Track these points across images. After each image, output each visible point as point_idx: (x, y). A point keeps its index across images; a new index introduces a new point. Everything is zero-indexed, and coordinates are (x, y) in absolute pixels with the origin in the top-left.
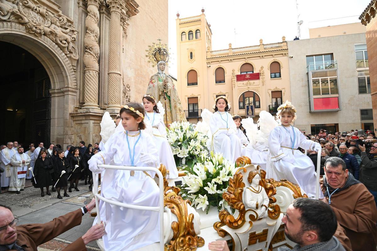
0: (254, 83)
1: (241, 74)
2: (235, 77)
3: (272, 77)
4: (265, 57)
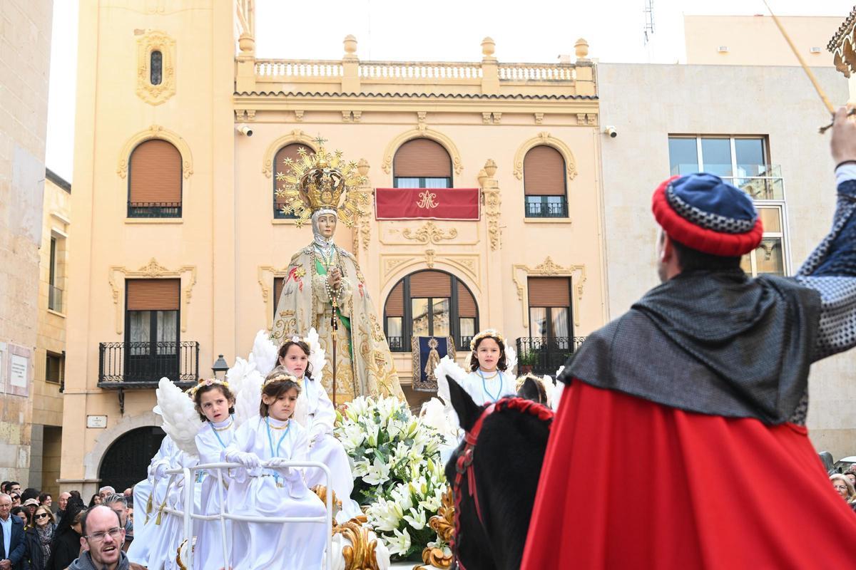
0: (454, 232)
1: (395, 184)
2: (372, 199)
3: (532, 211)
4: (505, 120)
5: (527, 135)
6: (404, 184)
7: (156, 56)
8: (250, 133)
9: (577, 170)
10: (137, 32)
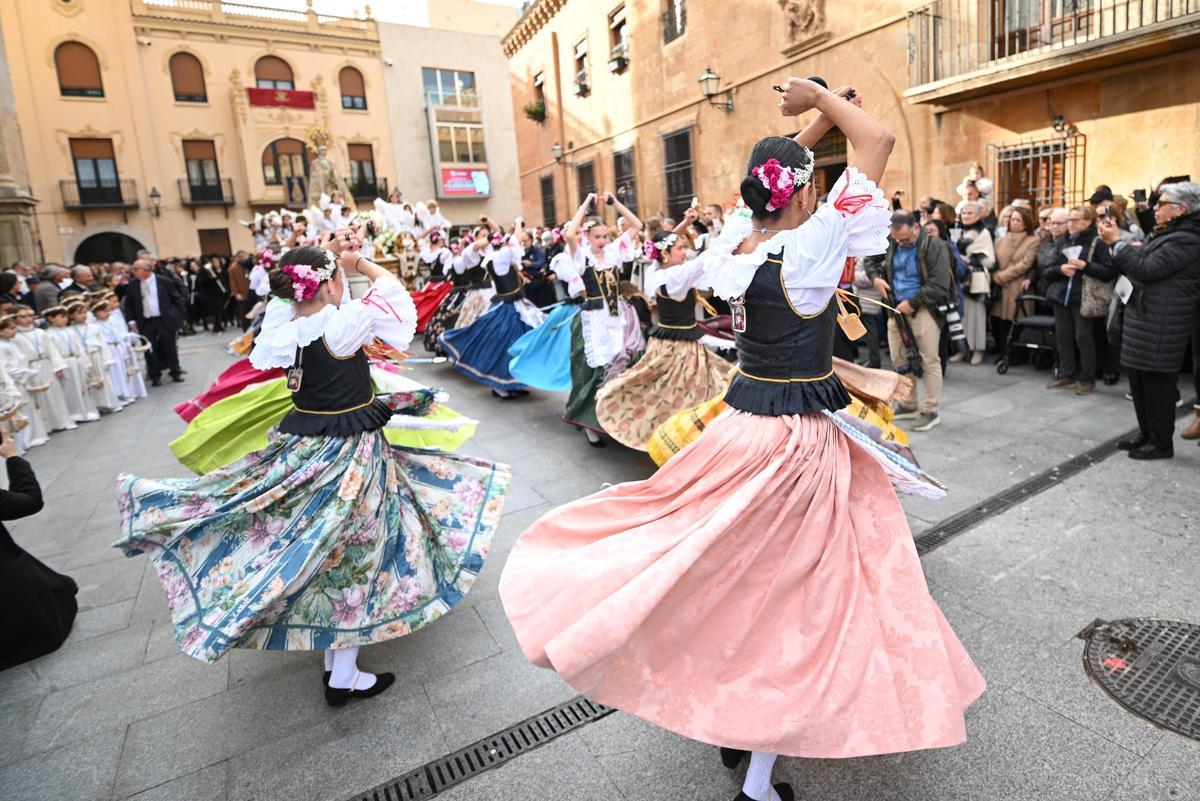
0: (300, 116)
1: (258, 85)
3: (346, 105)
4: (325, 50)
5: (338, 61)
6: (266, 85)
8: (149, 44)
9: (370, 84)
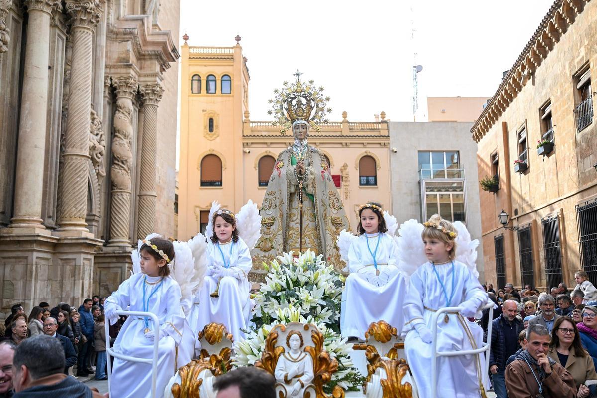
3: (362, 182)
4: (351, 146)
5: (360, 152)
7: (211, 121)
8: (249, 152)
9: (381, 166)
10: (204, 111)
